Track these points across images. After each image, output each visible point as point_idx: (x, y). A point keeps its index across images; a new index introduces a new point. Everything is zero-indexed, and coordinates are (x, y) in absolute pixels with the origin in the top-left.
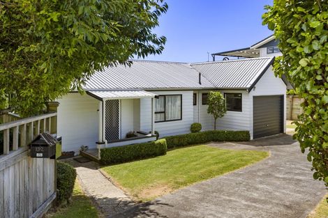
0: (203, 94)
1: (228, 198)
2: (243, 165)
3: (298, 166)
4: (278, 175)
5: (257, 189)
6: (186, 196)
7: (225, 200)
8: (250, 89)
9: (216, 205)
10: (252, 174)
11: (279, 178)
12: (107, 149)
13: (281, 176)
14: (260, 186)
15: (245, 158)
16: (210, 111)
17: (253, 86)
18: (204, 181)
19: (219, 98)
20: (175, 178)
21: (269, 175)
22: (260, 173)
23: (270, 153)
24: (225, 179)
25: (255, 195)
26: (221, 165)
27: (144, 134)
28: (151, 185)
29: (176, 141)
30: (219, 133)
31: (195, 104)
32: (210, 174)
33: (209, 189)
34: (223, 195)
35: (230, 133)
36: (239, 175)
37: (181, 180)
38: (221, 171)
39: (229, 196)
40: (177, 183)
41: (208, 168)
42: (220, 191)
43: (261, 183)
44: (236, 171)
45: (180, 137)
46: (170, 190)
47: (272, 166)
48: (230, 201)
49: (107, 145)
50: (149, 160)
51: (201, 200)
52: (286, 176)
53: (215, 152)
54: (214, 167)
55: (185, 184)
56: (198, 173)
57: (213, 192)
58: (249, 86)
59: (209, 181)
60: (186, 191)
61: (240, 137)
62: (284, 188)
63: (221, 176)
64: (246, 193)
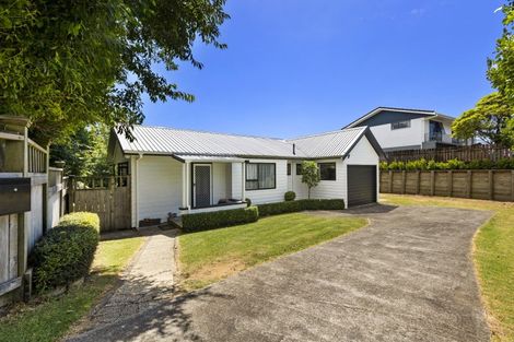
0: (297, 165)
1: (327, 283)
2: (343, 233)
3: (407, 234)
4: (388, 245)
5: (369, 266)
6: (262, 278)
7: (323, 288)
8: (344, 157)
9: (309, 299)
10: (356, 244)
11: (391, 249)
12: (188, 215)
13: (394, 247)
14: (372, 261)
15: (342, 225)
16: (304, 180)
17: (347, 155)
18: (293, 254)
19: (312, 168)
20: (255, 250)
21: (377, 245)
22: (366, 243)
23: (369, 220)
24: (322, 251)
25: (370, 277)
26: (317, 233)
27: (234, 202)
28: (218, 258)
29: (269, 209)
30: (313, 201)
31: (289, 174)
32: (302, 244)
33: (300, 266)
34: (321, 277)
35: (324, 201)
36: (339, 245)
37: (262, 252)
38: (316, 240)
39: (328, 279)
40: (255, 256)
41: (301, 236)
42: (315, 270)
43: (371, 256)
44: (335, 240)
45: (274, 205)
46: (243, 267)
47: (376, 234)
48: (333, 290)
49: (190, 211)
50: (237, 227)
51: (284, 288)
52: (400, 246)
53: (310, 220)
54: (308, 236)
55: (265, 258)
56: (288, 242)
57: (305, 271)
58: (343, 154)
59: (299, 253)
60: (264, 269)
61: (334, 205)
62: (407, 265)
63: (316, 247)
64: (355, 274)
